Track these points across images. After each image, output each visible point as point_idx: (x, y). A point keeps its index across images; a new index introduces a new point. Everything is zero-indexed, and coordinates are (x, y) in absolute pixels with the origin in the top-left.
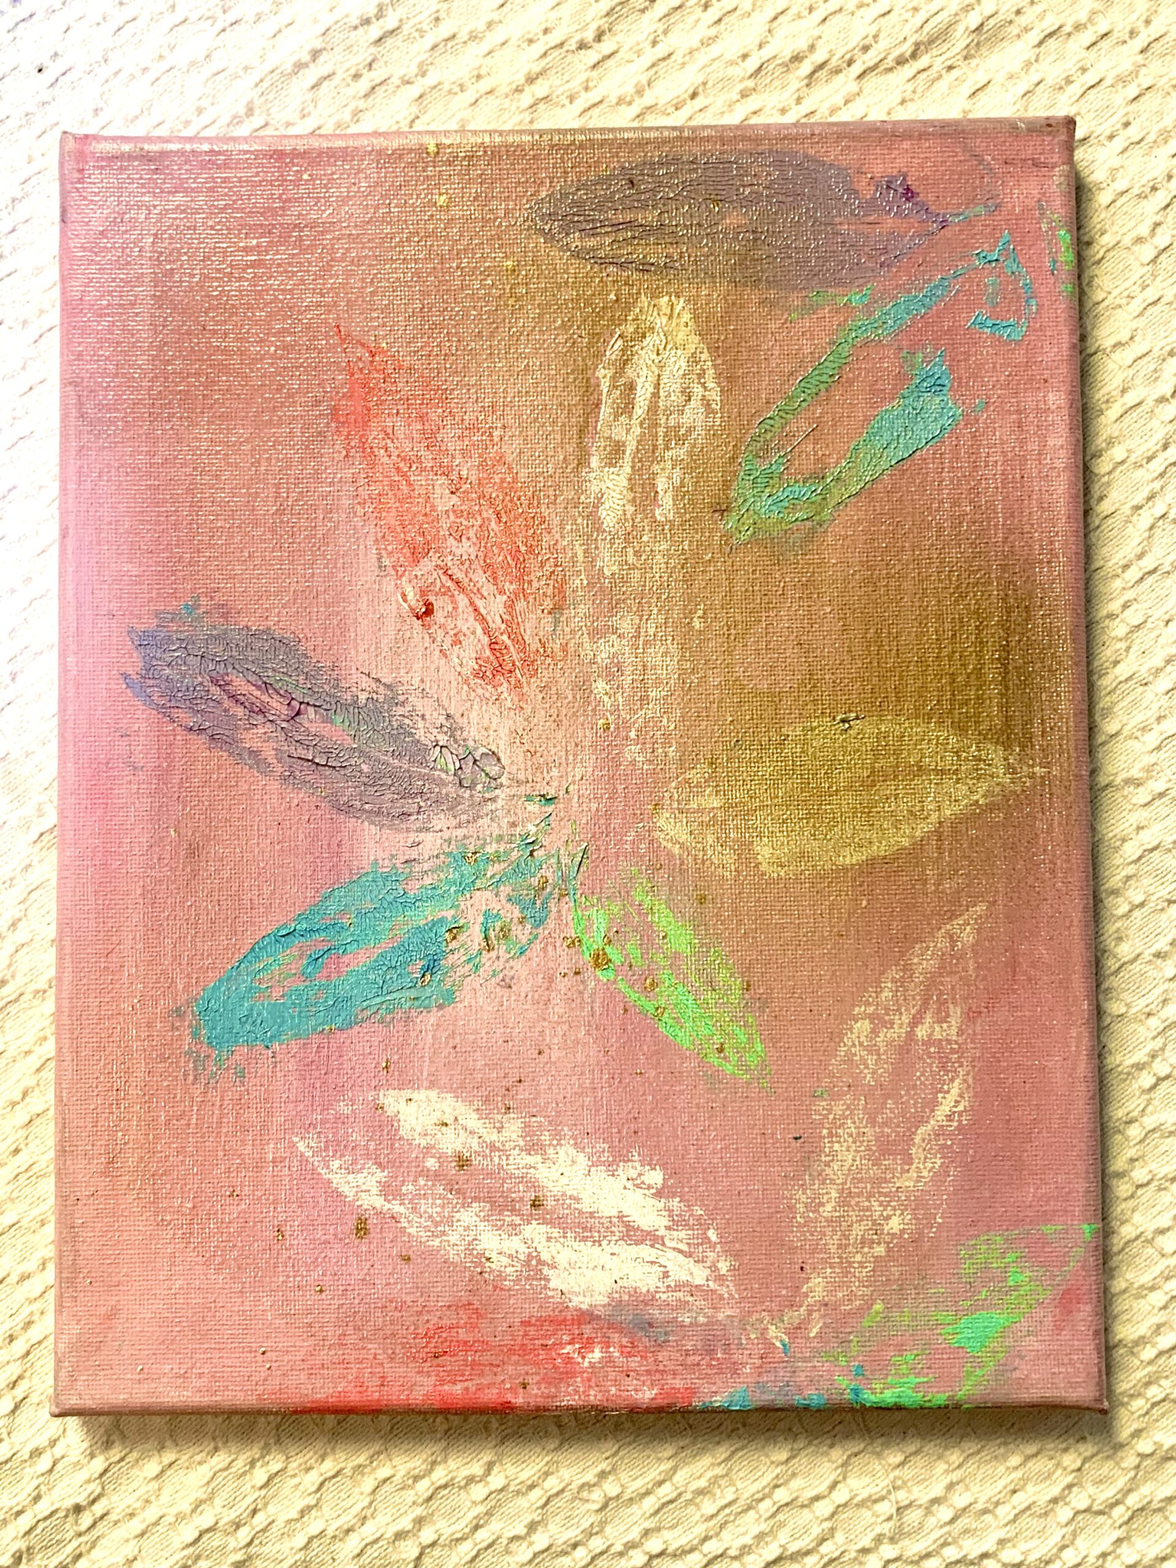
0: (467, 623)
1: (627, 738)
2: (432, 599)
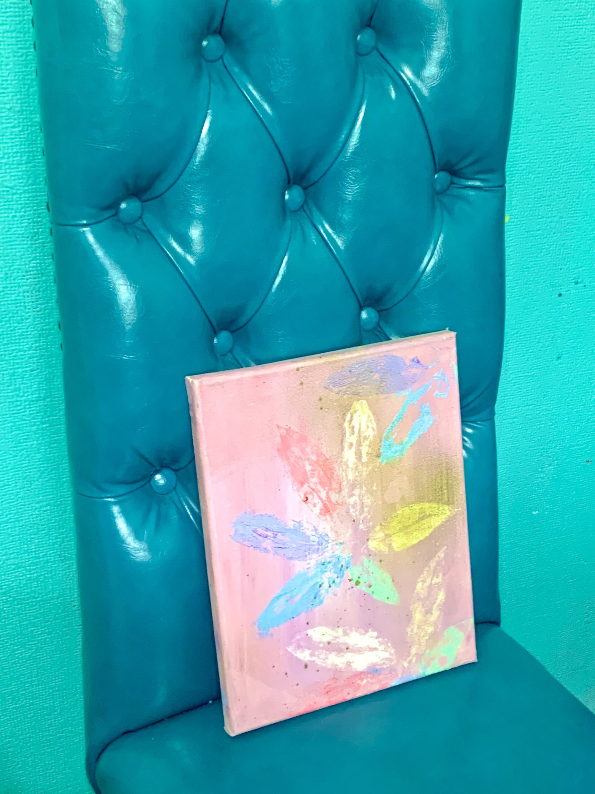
0: (317, 500)
1: (359, 523)
2: (307, 496)
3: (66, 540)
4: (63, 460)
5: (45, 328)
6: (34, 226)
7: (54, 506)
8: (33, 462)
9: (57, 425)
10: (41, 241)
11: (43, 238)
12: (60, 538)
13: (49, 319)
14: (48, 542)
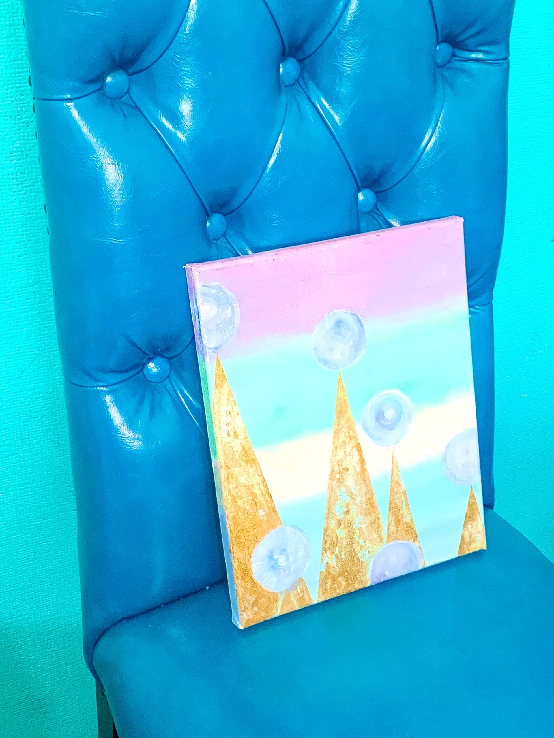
3: (59, 426)
4: (54, 347)
5: (31, 211)
6: (17, 104)
7: (47, 393)
8: (23, 349)
9: (47, 312)
10: (24, 120)
11: (26, 118)
12: (53, 425)
13: (35, 202)
14: (41, 429)
